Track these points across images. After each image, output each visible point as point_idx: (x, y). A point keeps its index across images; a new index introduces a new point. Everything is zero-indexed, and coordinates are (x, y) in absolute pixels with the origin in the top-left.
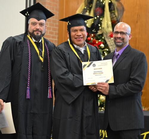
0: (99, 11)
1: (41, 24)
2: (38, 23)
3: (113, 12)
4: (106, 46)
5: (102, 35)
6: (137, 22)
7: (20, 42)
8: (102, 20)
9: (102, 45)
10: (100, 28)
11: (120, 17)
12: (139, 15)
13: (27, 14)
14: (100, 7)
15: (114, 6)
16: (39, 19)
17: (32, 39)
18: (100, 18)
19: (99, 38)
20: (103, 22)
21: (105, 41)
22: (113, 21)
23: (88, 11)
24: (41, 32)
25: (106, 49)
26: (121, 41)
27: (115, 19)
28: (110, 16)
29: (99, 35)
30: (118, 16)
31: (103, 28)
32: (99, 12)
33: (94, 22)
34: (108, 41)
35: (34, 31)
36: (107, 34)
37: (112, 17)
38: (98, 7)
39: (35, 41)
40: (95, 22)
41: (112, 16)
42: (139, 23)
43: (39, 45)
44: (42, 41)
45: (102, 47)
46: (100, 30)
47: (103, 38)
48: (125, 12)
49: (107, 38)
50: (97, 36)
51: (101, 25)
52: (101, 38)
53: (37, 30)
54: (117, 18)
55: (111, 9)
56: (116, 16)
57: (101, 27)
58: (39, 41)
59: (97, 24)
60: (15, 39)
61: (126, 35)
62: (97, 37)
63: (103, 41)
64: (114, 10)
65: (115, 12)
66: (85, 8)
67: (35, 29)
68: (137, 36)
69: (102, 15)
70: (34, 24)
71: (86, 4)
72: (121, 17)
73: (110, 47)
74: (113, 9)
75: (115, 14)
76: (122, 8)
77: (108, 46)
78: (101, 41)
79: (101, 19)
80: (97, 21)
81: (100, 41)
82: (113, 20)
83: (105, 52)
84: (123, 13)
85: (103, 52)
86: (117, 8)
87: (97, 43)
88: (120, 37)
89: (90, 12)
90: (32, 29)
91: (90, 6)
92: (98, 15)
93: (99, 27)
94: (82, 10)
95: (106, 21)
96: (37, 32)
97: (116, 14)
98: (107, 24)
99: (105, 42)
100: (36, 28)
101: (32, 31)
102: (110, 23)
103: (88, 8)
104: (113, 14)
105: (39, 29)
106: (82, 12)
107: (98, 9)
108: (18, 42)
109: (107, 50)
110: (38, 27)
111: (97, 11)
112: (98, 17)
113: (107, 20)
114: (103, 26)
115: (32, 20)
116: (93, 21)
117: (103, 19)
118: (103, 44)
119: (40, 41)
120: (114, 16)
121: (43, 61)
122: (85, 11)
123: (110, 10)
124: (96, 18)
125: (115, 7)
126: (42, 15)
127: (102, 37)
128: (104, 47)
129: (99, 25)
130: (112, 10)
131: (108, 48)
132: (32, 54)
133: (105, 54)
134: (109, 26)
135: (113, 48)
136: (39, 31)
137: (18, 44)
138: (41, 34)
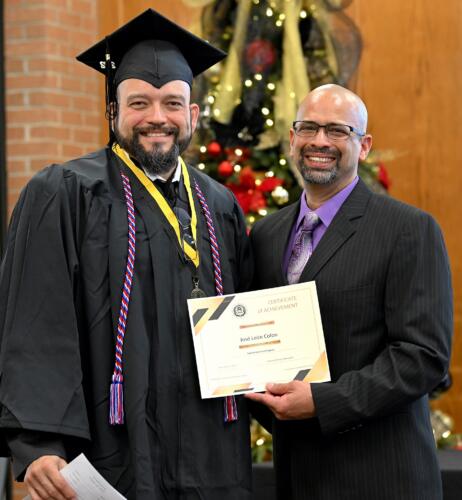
0: (262, 53)
1: (171, 103)
2: (156, 98)
3: (318, 58)
4: (296, 195)
5: (278, 150)
8: (273, 92)
9: (280, 193)
10: (269, 123)
11: (346, 75)
13: (109, 65)
14: (264, 36)
15: (320, 32)
16: (158, 81)
18: (266, 81)
19: (265, 162)
20: (277, 100)
21: (290, 173)
24: (174, 132)
28: (309, 74)
29: (267, 151)
30: (339, 71)
31: (282, 123)
32: (262, 59)
33: (242, 98)
35: (139, 132)
37: (313, 76)
38: (258, 38)
40: (249, 99)
41: (314, 72)
45: (279, 198)
46: (268, 132)
47: (283, 162)
48: (365, 56)
50: (257, 155)
51: (272, 110)
52: (274, 164)
53: (156, 127)
55: (308, 45)
56: (330, 73)
57: (273, 120)
58: (172, 176)
59: (257, 106)
61: (352, 138)
62: (257, 160)
63: (282, 176)
64: (322, 47)
65: (325, 56)
69: (275, 70)
70: (138, 103)
71: (208, 30)
72: (352, 74)
74: (316, 44)
75: (325, 64)
76: (352, 38)
78: (275, 176)
79: (271, 86)
80: (255, 95)
81: (270, 174)
84: (359, 57)
86: (333, 41)
87: (258, 182)
88: (326, 147)
91: (226, 36)
92: (259, 68)
93: (264, 119)
95: (293, 95)
97: (332, 62)
99: (290, 180)
100: (149, 119)
101: (132, 133)
104: (317, 65)
105: (163, 123)
107: (256, 45)
108: (89, 185)
110: (159, 114)
111: (253, 55)
112: (259, 77)
113: (296, 88)
114: (279, 114)
116: (238, 96)
117: (279, 85)
118: (284, 186)
119: (177, 178)
120: (324, 72)
123: (307, 50)
124: (249, 83)
125: (327, 37)
127: (279, 159)
128: (286, 200)
129: (265, 111)
130: (312, 49)
137: (88, 195)
138: (175, 141)
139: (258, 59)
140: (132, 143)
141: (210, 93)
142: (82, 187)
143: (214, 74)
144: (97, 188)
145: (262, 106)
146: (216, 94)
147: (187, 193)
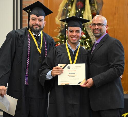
0: (80, 4)
1: (40, 20)
2: (37, 19)
3: (93, 6)
4: (88, 36)
5: (84, 26)
6: (115, 14)
7: (22, 35)
8: (83, 13)
9: (84, 36)
11: (99, 10)
12: (117, 8)
13: (29, 11)
16: (38, 15)
17: (32, 33)
20: (84, 15)
21: (86, 31)
22: (94, 14)
23: (70, 5)
24: (40, 26)
25: (87, 40)
26: (99, 32)
27: (95, 12)
28: (91, 9)
30: (98, 9)
32: (81, 6)
33: (76, 15)
34: (89, 32)
35: (33, 25)
36: (88, 25)
37: (92, 10)
38: (80, 1)
39: (34, 35)
40: (77, 15)
41: (92, 9)
42: (117, 15)
43: (38, 38)
44: (41, 35)
45: (84, 37)
47: (85, 29)
48: (104, 6)
49: (89, 29)
51: (82, 17)
53: (37, 25)
54: (97, 11)
55: (91, 3)
56: (96, 9)
58: (38, 35)
60: (17, 33)
61: (103, 26)
63: (84, 32)
64: (94, 3)
65: (95, 5)
66: (68, 2)
67: (34, 24)
68: (116, 27)
69: (83, 8)
70: (34, 19)
72: (101, 9)
73: (91, 37)
74: (93, 3)
75: (95, 7)
76: (101, 2)
77: (89, 36)
79: (82, 12)
80: (79, 14)
82: (93, 12)
83: (86, 42)
84: (102, 6)
85: (85, 42)
86: (96, 2)
88: (98, 29)
89: (72, 6)
90: (32, 24)
91: (72, 1)
92: (80, 8)
94: (64, 5)
95: (87, 14)
96: (36, 26)
97: (96, 7)
98: (88, 17)
99: (86, 33)
100: (36, 23)
101: (32, 26)
102: (90, 15)
103: (70, 3)
104: (93, 7)
105: (38, 24)
106: (64, 6)
107: (79, 3)
108: (20, 35)
109: (89, 40)
110: (37, 22)
111: (78, 5)
112: (80, 10)
113: (88, 13)
115: (32, 16)
116: (75, 14)
117: (84, 12)
118: (85, 34)
119: (39, 35)
120: (94, 9)
121: (40, 53)
122: (68, 5)
123: (91, 4)
124: (77, 11)
126: (42, 12)
127: (84, 28)
128: (85, 37)
131: (90, 38)
132: (31, 46)
133: (87, 43)
134: (89, 18)
135: (94, 38)
136: (38, 26)
137: (19, 37)
138: (40, 28)
139: (79, 6)
140: (32, 27)
141: (69, 13)
142: (18, 36)
143: (69, 9)
144: (22, 36)
145: (80, 16)
146: (70, 13)
147: (41, 38)
